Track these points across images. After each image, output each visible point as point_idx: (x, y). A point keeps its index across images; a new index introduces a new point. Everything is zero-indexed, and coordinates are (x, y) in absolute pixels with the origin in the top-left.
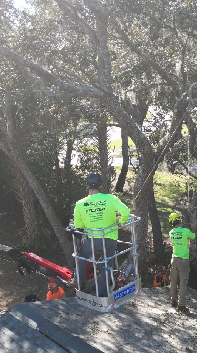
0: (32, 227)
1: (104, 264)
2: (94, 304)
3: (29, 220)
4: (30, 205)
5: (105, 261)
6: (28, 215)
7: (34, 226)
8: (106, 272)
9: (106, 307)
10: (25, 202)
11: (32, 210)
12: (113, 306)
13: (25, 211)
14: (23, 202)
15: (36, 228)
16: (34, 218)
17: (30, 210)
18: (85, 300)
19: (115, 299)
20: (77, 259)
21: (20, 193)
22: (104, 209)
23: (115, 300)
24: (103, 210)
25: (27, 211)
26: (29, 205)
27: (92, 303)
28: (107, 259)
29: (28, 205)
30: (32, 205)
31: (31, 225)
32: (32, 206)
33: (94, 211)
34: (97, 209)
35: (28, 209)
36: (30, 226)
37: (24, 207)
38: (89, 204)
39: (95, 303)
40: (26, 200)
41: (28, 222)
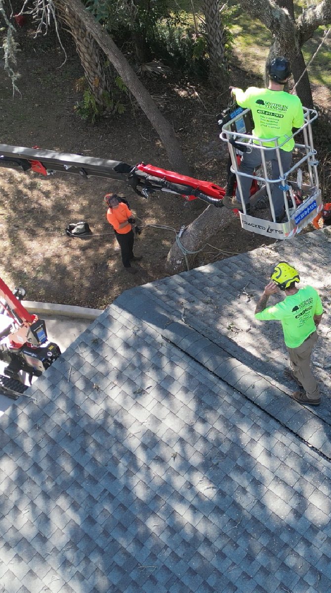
0: (97, 76)
1: (280, 183)
2: (269, 231)
3: (89, 64)
4: (88, 39)
5: (282, 180)
6: (87, 56)
7: (100, 74)
8: (285, 193)
9: (287, 234)
10: (78, 34)
11: (91, 48)
12: (295, 231)
13: (80, 50)
14: (74, 34)
15: (103, 77)
16: (97, 61)
17: (88, 48)
18: (256, 226)
19: (296, 222)
20: (239, 175)
21: (66, 19)
22: (282, 116)
23: (297, 224)
24: (280, 117)
25: (83, 49)
26: (86, 40)
27: (266, 230)
28: (284, 176)
29: (84, 40)
30: (89, 38)
31: (95, 73)
32: (91, 42)
33: (268, 114)
34: (273, 114)
35: (85, 46)
36: (92, 74)
37: (78, 43)
38: (265, 103)
39: (272, 230)
40: (78, 31)
41: (88, 68)
